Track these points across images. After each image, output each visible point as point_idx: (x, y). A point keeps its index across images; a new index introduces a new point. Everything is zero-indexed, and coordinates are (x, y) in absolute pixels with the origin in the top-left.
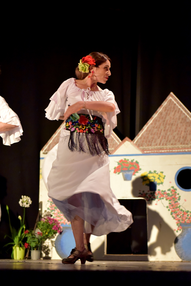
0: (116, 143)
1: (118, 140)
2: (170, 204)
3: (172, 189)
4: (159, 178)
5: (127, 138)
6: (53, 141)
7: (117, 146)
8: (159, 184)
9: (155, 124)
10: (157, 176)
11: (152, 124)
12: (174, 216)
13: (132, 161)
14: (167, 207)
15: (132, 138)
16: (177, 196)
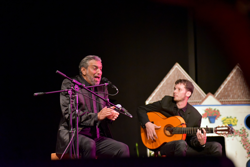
0: (203, 97)
1: (204, 95)
2: (242, 139)
3: (242, 129)
4: (233, 122)
5: (210, 93)
6: (156, 94)
7: (203, 99)
8: (234, 126)
9: (229, 84)
10: (232, 120)
11: (226, 84)
12: (245, 147)
13: (215, 110)
14: (240, 141)
15: (213, 93)
16: (246, 134)
